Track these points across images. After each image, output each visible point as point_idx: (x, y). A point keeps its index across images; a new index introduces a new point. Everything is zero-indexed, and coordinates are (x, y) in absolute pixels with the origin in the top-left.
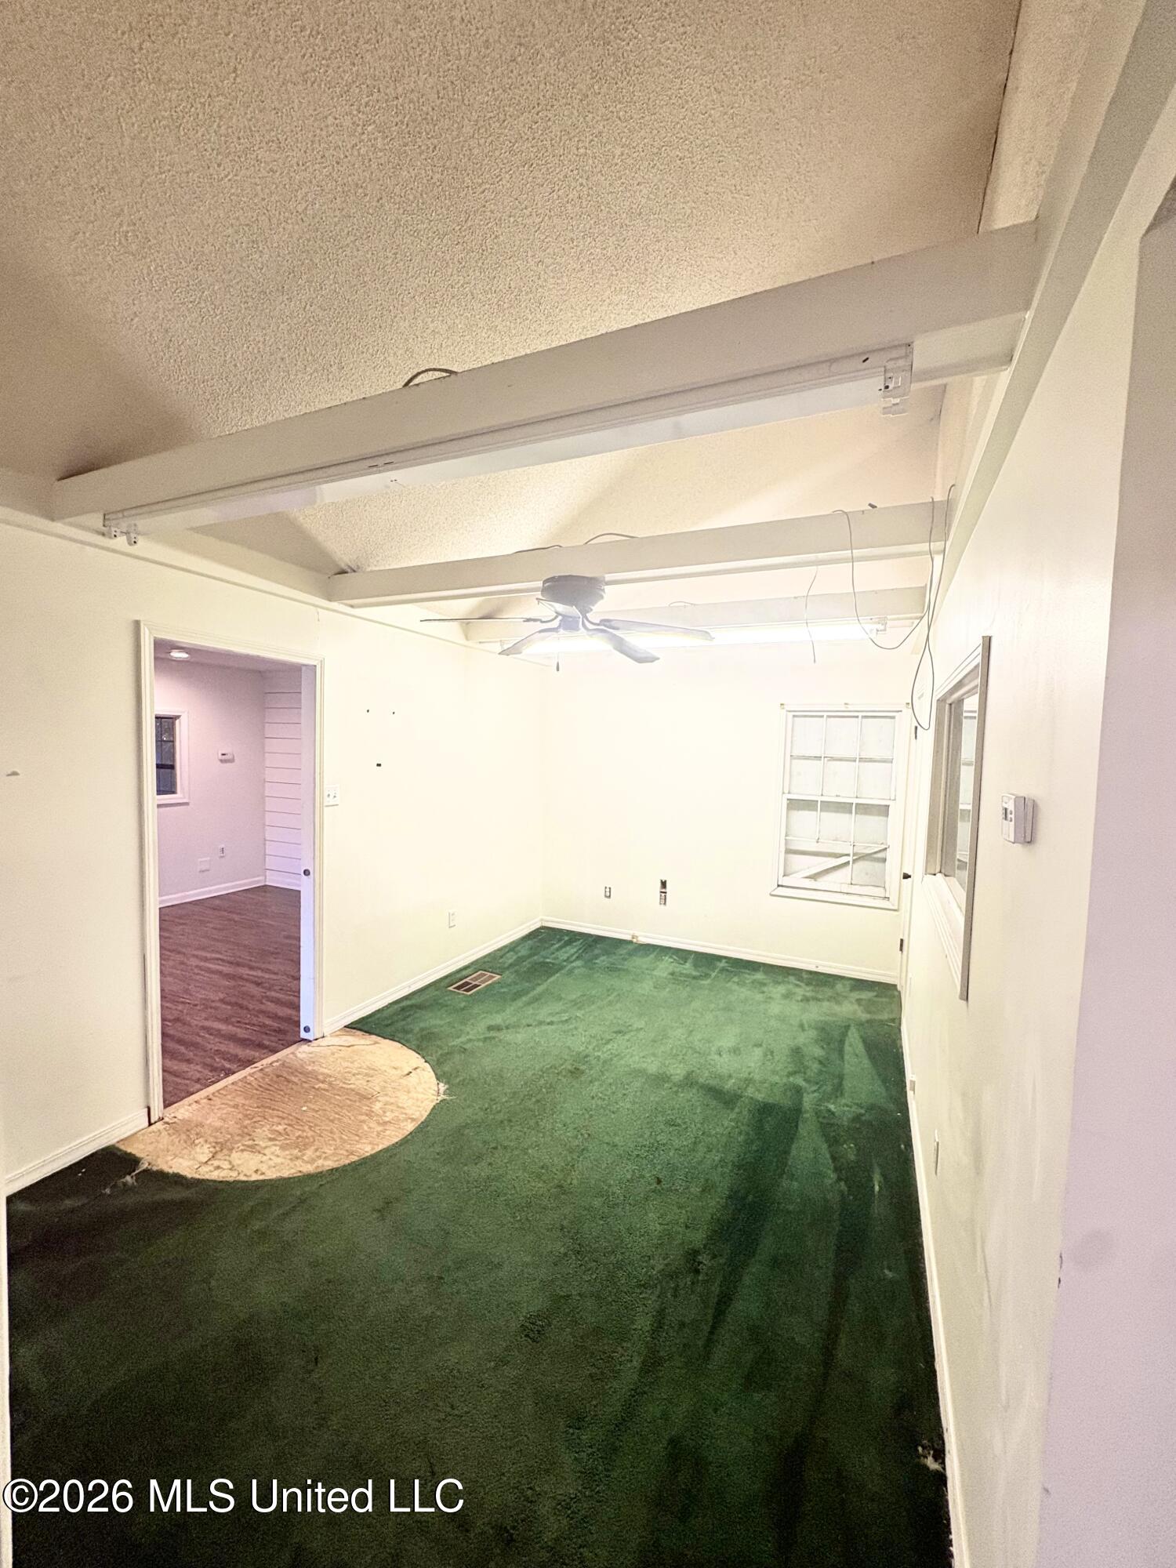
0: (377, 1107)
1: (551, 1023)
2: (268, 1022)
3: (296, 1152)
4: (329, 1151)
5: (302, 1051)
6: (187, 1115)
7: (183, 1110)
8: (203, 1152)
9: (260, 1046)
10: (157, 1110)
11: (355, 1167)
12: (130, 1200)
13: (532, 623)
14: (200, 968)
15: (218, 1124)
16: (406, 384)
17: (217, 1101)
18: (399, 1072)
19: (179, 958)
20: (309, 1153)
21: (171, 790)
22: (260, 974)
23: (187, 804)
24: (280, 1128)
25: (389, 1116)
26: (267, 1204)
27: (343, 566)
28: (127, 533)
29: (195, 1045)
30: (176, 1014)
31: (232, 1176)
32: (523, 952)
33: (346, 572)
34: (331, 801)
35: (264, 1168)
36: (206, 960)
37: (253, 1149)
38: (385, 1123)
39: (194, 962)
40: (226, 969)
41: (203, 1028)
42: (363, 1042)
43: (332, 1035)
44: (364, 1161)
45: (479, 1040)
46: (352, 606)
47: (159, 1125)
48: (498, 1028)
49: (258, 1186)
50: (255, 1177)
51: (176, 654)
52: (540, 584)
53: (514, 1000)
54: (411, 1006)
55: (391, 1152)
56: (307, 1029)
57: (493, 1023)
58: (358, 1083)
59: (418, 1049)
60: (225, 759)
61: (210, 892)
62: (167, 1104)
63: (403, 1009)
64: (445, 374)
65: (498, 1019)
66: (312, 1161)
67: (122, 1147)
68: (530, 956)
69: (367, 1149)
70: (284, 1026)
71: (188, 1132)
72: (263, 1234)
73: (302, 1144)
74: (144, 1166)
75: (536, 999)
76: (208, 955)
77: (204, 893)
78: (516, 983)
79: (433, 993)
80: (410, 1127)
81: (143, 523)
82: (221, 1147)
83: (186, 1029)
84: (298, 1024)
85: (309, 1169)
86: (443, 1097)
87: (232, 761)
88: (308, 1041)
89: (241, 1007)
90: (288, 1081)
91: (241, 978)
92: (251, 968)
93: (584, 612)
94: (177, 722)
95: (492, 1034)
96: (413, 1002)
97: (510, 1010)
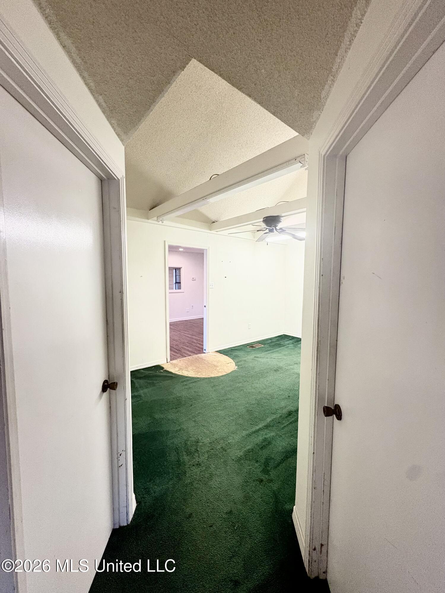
0: (218, 368)
1: (274, 358)
2: (197, 348)
3: (196, 373)
4: (204, 374)
5: (203, 355)
6: (175, 362)
7: (174, 362)
8: (177, 369)
9: (194, 353)
10: (169, 360)
11: (209, 378)
12: (162, 374)
13: (259, 232)
14: (184, 335)
15: (181, 365)
16: (210, 179)
17: (181, 361)
18: (226, 363)
19: (179, 332)
20: (199, 374)
21: (180, 289)
22: (197, 338)
23: (184, 292)
24: (194, 368)
25: (220, 371)
26: (188, 380)
27: (214, 221)
28: (161, 220)
29: (180, 350)
30: (176, 344)
31: (182, 374)
32: (274, 340)
33: (214, 222)
34: (210, 287)
35: (188, 374)
36: (185, 333)
37: (187, 371)
38: (219, 372)
39: (182, 334)
40: (190, 336)
41: (182, 347)
42: (219, 355)
43: (212, 353)
44: (211, 378)
45: (250, 359)
46: (217, 232)
47: (169, 363)
48: (257, 357)
49: (187, 377)
50: (186, 375)
51: (181, 250)
52: (262, 220)
53: (265, 352)
54: (234, 349)
55: (218, 377)
56: (205, 350)
57: (256, 356)
58: (215, 363)
59: (233, 359)
60: (194, 280)
61: (189, 318)
62: (171, 360)
63: (232, 350)
64: (217, 176)
65: (258, 355)
66: (200, 375)
67: (161, 365)
68: (276, 341)
69: (213, 376)
70: (200, 349)
71: (175, 366)
72: (186, 385)
73: (198, 372)
74: (165, 369)
75: (272, 352)
76: (186, 332)
77: (188, 318)
78: (268, 348)
79: (241, 347)
80: (225, 373)
81: (164, 218)
82: (180, 369)
83: (178, 347)
84: (203, 349)
85: (199, 376)
86: (235, 369)
87: (195, 280)
88: (205, 353)
89: (191, 344)
90: (198, 360)
91: (193, 338)
92: (196, 336)
93: (275, 226)
94: (181, 269)
95: (255, 358)
96: (235, 348)
97: (263, 354)
